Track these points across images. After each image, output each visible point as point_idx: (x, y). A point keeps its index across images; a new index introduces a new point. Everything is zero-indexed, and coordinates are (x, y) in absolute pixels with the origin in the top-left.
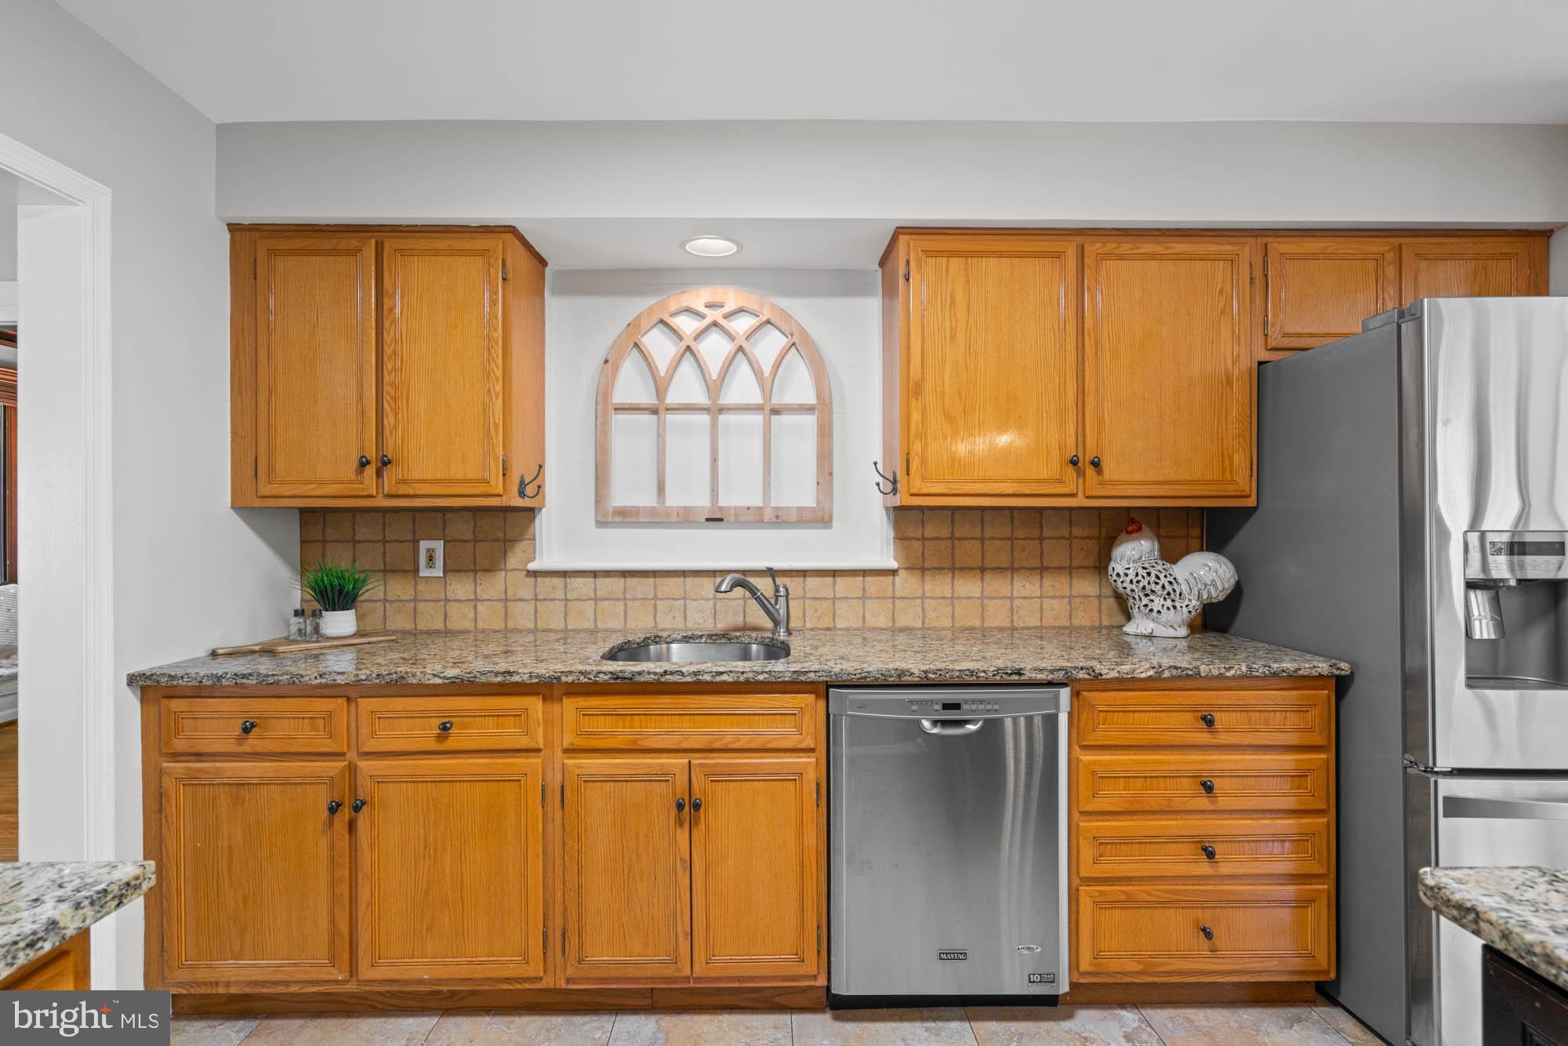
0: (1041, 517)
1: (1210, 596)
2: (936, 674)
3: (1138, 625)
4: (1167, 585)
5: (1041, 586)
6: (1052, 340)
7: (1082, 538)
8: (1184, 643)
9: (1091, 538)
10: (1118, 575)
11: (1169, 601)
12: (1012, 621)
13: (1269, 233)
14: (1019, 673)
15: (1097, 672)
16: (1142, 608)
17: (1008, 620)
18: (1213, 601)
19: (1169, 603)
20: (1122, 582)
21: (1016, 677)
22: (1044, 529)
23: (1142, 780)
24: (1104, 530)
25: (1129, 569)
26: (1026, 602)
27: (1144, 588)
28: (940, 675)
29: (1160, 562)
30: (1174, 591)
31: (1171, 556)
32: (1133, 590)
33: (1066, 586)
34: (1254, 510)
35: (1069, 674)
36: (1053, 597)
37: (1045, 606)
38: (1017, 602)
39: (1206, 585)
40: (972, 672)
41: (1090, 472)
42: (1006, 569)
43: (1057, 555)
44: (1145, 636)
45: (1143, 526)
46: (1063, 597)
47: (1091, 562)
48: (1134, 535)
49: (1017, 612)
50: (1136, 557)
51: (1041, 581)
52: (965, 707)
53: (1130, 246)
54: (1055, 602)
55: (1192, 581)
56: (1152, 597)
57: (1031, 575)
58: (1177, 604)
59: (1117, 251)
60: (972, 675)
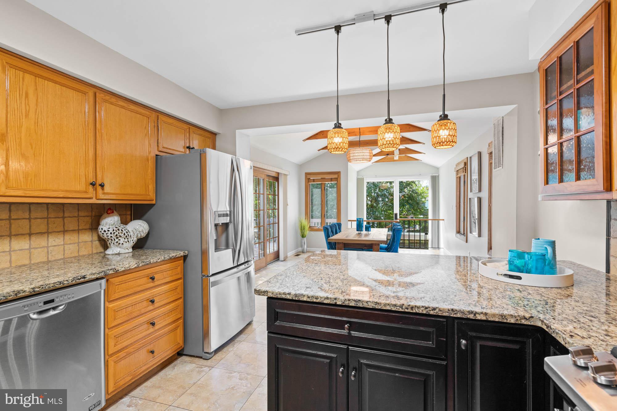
0: (64, 207)
1: (141, 236)
2: (40, 288)
3: (113, 250)
4: (126, 233)
5: (64, 239)
6: (82, 130)
7: (84, 217)
8: (131, 254)
9: (88, 216)
10: (105, 231)
11: (126, 239)
12: (48, 258)
13: (159, 112)
14: (84, 277)
15: (117, 269)
16: (115, 243)
17: (46, 258)
18: (142, 237)
19: (126, 240)
20: (107, 234)
21: (83, 280)
22: (65, 213)
23: (131, 307)
24: (93, 213)
25: (110, 228)
26: (56, 248)
27: (117, 235)
28: (42, 288)
29: (122, 225)
30: (128, 235)
31: (125, 222)
32: (111, 237)
33: (76, 238)
34: (154, 205)
35: (106, 273)
36: (70, 244)
37: (66, 248)
38: (51, 249)
39: (140, 232)
40: (60, 283)
41: (99, 188)
42: (44, 233)
43: (71, 224)
44: (117, 254)
45: (114, 211)
46: (75, 243)
47: (88, 226)
48: (111, 215)
49: (51, 253)
50: (113, 223)
51: (64, 237)
52: (56, 300)
53: (115, 100)
54: (71, 246)
55: (134, 231)
56: (120, 238)
57: (58, 235)
58: (129, 240)
59: (110, 100)
60: (61, 284)
